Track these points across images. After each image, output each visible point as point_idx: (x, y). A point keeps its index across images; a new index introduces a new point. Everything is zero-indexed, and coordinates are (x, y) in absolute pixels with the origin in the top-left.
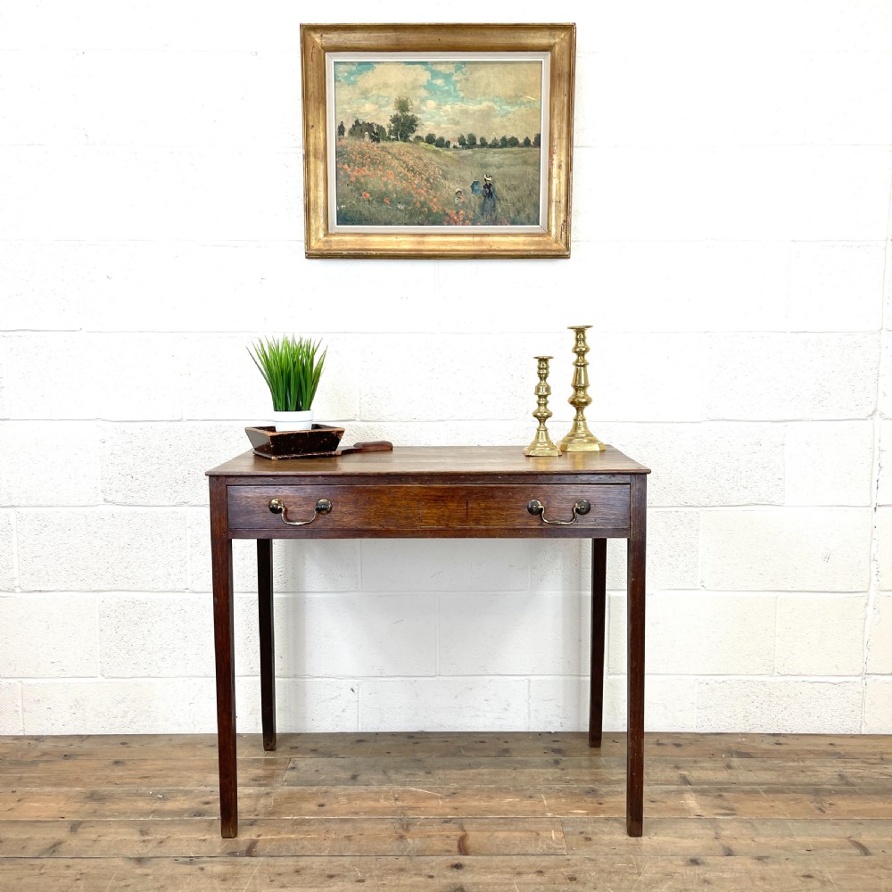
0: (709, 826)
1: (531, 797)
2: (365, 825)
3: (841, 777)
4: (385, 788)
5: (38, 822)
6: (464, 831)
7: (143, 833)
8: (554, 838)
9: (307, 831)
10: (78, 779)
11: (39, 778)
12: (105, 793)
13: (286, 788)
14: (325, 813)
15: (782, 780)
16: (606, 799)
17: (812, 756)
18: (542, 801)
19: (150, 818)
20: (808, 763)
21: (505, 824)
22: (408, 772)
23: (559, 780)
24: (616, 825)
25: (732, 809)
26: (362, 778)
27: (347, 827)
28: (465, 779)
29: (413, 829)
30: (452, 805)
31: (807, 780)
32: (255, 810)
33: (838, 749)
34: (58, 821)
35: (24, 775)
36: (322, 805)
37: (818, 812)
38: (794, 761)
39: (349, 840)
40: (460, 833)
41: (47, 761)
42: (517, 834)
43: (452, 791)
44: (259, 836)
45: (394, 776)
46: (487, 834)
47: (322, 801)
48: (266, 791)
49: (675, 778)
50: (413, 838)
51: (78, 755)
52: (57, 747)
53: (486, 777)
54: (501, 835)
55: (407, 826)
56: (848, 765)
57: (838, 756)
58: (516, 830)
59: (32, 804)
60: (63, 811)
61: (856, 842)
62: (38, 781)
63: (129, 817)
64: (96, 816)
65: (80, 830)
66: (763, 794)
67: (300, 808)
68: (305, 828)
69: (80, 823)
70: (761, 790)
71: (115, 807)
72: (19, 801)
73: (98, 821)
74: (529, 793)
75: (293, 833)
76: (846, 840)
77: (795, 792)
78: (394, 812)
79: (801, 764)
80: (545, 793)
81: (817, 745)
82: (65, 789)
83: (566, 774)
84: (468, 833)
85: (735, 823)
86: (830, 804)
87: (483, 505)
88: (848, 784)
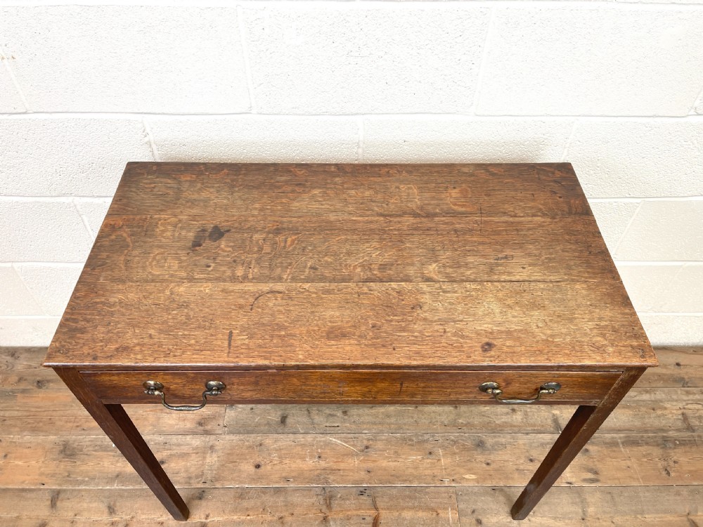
0: (578, 500)
1: (430, 453)
2: (296, 499)
3: (685, 417)
4: (309, 438)
5: (23, 490)
6: (377, 509)
7: (111, 510)
8: (451, 521)
9: (247, 509)
10: (51, 422)
11: (18, 418)
12: (75, 446)
13: (228, 437)
14: (259, 478)
15: (637, 423)
16: (492, 457)
17: (661, 384)
18: (439, 460)
19: (116, 486)
20: (659, 395)
21: (410, 497)
22: (328, 411)
23: (454, 424)
24: (502, 498)
25: (596, 473)
26: (289, 421)
27: (280, 500)
28: (375, 423)
29: (335, 504)
30: (365, 466)
31: (657, 423)
32: (203, 474)
33: (681, 372)
34: (40, 490)
35: (7, 414)
36: (258, 466)
37: (664, 473)
38: (647, 392)
39: (282, 523)
40: (373, 513)
41: (24, 391)
42: (420, 514)
43: (365, 443)
44: (207, 516)
45: (317, 419)
46: (396, 514)
47: (259, 460)
48: (211, 444)
49: (549, 422)
50: (335, 520)
51: (48, 381)
52: (30, 367)
53: (393, 420)
54: (407, 515)
55: (329, 499)
56: (691, 397)
57: (682, 382)
58: (420, 508)
59: (16, 462)
60: (42, 474)
61: (694, 522)
62: (19, 423)
63: (98, 484)
64: (70, 482)
65: (59, 504)
66: (621, 446)
67: (240, 471)
68: (245, 504)
69: (58, 492)
70: (619, 440)
71: (84, 468)
72: (6, 456)
73: (73, 490)
74: (428, 446)
75: (235, 511)
76: (685, 519)
77: (647, 444)
78: (317, 479)
79: (653, 397)
80: (443, 447)
81: (665, 366)
82: (41, 438)
83: (459, 415)
84: (381, 511)
85: (598, 495)
86: (675, 462)
87: (422, 385)
88: (690, 428)
